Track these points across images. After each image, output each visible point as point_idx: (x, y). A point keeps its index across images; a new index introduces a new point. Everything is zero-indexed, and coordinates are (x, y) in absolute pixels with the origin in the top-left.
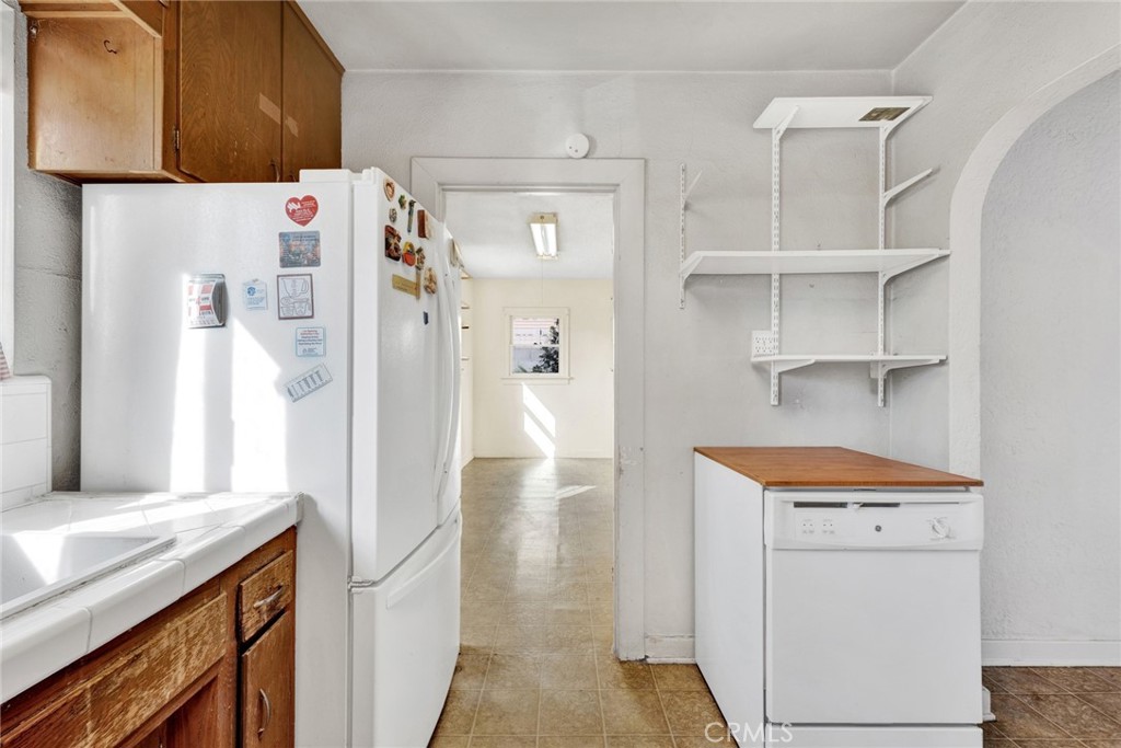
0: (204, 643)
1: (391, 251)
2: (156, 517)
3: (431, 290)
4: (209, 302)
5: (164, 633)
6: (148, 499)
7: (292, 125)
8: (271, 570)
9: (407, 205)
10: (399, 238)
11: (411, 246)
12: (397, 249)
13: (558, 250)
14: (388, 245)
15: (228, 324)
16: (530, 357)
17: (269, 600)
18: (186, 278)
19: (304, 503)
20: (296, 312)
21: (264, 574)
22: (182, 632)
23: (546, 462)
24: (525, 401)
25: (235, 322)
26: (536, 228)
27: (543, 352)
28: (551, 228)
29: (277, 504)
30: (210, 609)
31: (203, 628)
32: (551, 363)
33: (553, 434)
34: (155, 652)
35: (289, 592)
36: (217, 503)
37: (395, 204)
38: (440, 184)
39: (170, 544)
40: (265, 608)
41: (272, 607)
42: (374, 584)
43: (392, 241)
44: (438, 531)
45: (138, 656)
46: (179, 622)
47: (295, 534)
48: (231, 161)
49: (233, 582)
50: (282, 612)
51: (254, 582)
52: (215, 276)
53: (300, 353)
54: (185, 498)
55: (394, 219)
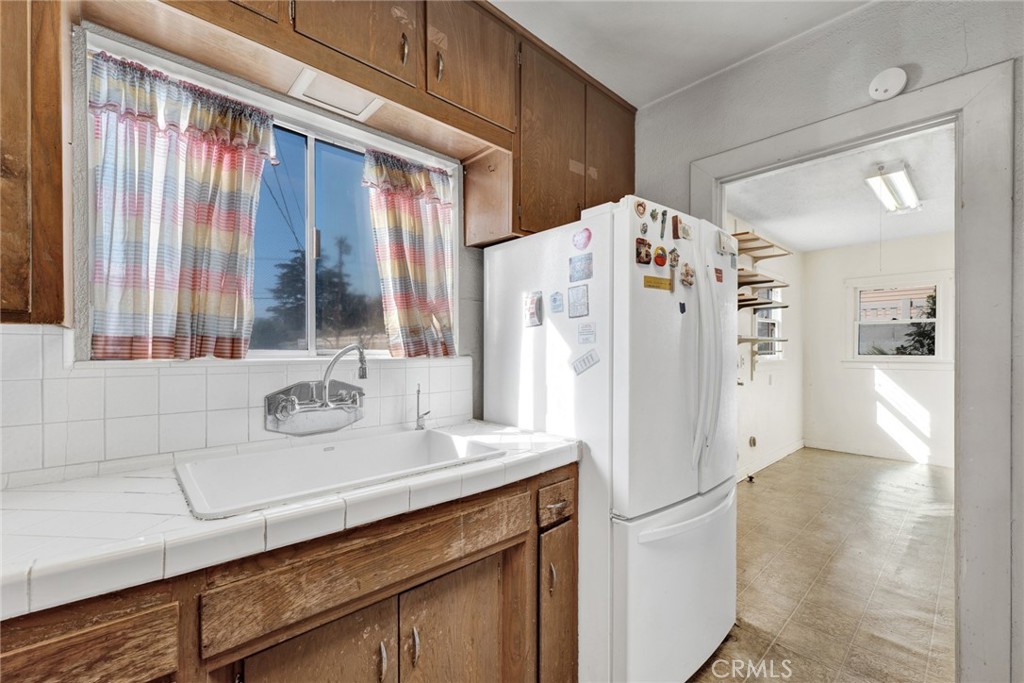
0: (517, 517)
1: (642, 259)
2: (507, 440)
3: (687, 282)
4: (534, 310)
5: (496, 503)
6: (508, 429)
7: (593, 172)
8: (558, 488)
9: (660, 217)
10: (650, 246)
11: (662, 249)
12: (648, 255)
13: (920, 199)
14: (638, 254)
15: (544, 323)
16: (893, 336)
17: (558, 505)
18: (524, 295)
19: (582, 447)
20: (580, 311)
21: (554, 488)
22: (505, 506)
23: (916, 467)
24: (877, 389)
25: (547, 320)
26: (876, 183)
27: (913, 329)
28: (900, 178)
29: (566, 444)
30: (520, 498)
31: (516, 508)
32: (926, 342)
33: (927, 432)
34: (491, 511)
35: (572, 507)
36: (538, 438)
37: (647, 218)
38: (716, 179)
39: (503, 454)
40: (554, 511)
41: (560, 512)
42: (628, 520)
43: (643, 251)
44: (699, 498)
45: (483, 510)
46: (504, 499)
47: (578, 468)
48: (551, 214)
49: (535, 486)
50: (568, 518)
51: (547, 491)
52: (537, 293)
53: (581, 341)
54: (524, 432)
55: (645, 231)
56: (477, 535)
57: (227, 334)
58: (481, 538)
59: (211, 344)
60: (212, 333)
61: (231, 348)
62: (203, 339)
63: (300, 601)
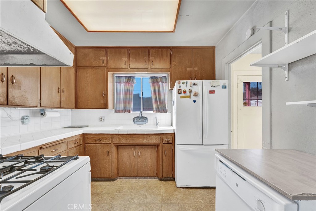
7: (196, 69)
8: (167, 137)
9: (185, 83)
10: (181, 90)
14: (178, 92)
19: (174, 130)
22: (154, 137)
31: (157, 138)
37: (181, 84)
38: (226, 64)
41: (168, 141)
42: (177, 145)
45: (150, 137)
47: (175, 134)
49: (162, 135)
50: (171, 143)
51: (164, 137)
55: (180, 87)
56: (149, 140)
57: (129, 109)
58: (149, 141)
59: (127, 111)
60: (127, 109)
61: (129, 111)
62: (126, 110)
63: (122, 141)
